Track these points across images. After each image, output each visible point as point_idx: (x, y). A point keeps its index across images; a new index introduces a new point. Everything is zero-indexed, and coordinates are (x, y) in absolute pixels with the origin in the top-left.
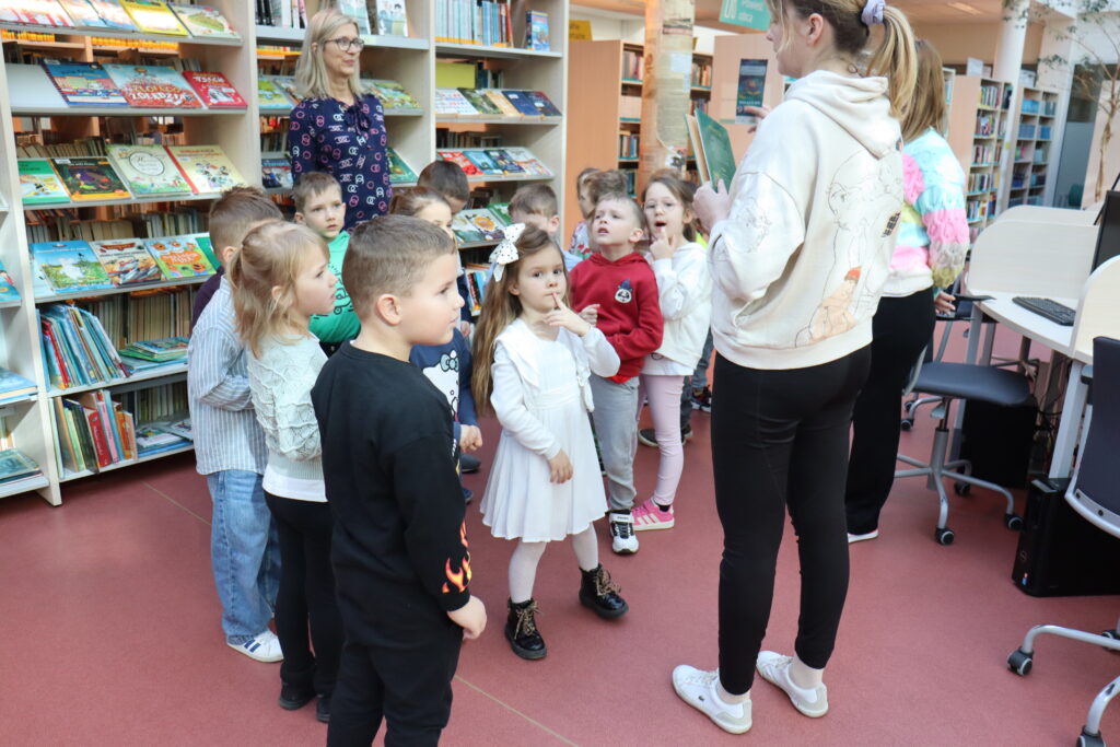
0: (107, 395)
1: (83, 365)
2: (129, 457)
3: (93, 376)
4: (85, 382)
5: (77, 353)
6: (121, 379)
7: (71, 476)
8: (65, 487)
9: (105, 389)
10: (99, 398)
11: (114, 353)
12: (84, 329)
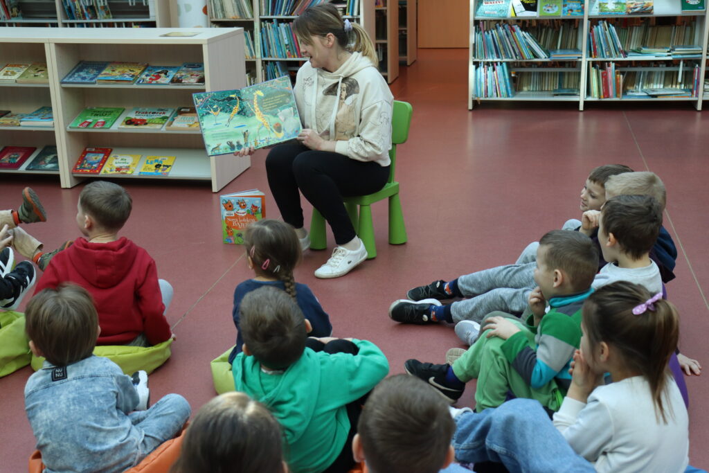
0: (613, 65)
1: (604, 49)
2: (619, 97)
3: (608, 54)
4: (603, 57)
5: (602, 43)
6: (622, 59)
7: (589, 99)
8: (586, 103)
9: (613, 62)
10: (609, 66)
11: (619, 45)
12: (607, 32)
